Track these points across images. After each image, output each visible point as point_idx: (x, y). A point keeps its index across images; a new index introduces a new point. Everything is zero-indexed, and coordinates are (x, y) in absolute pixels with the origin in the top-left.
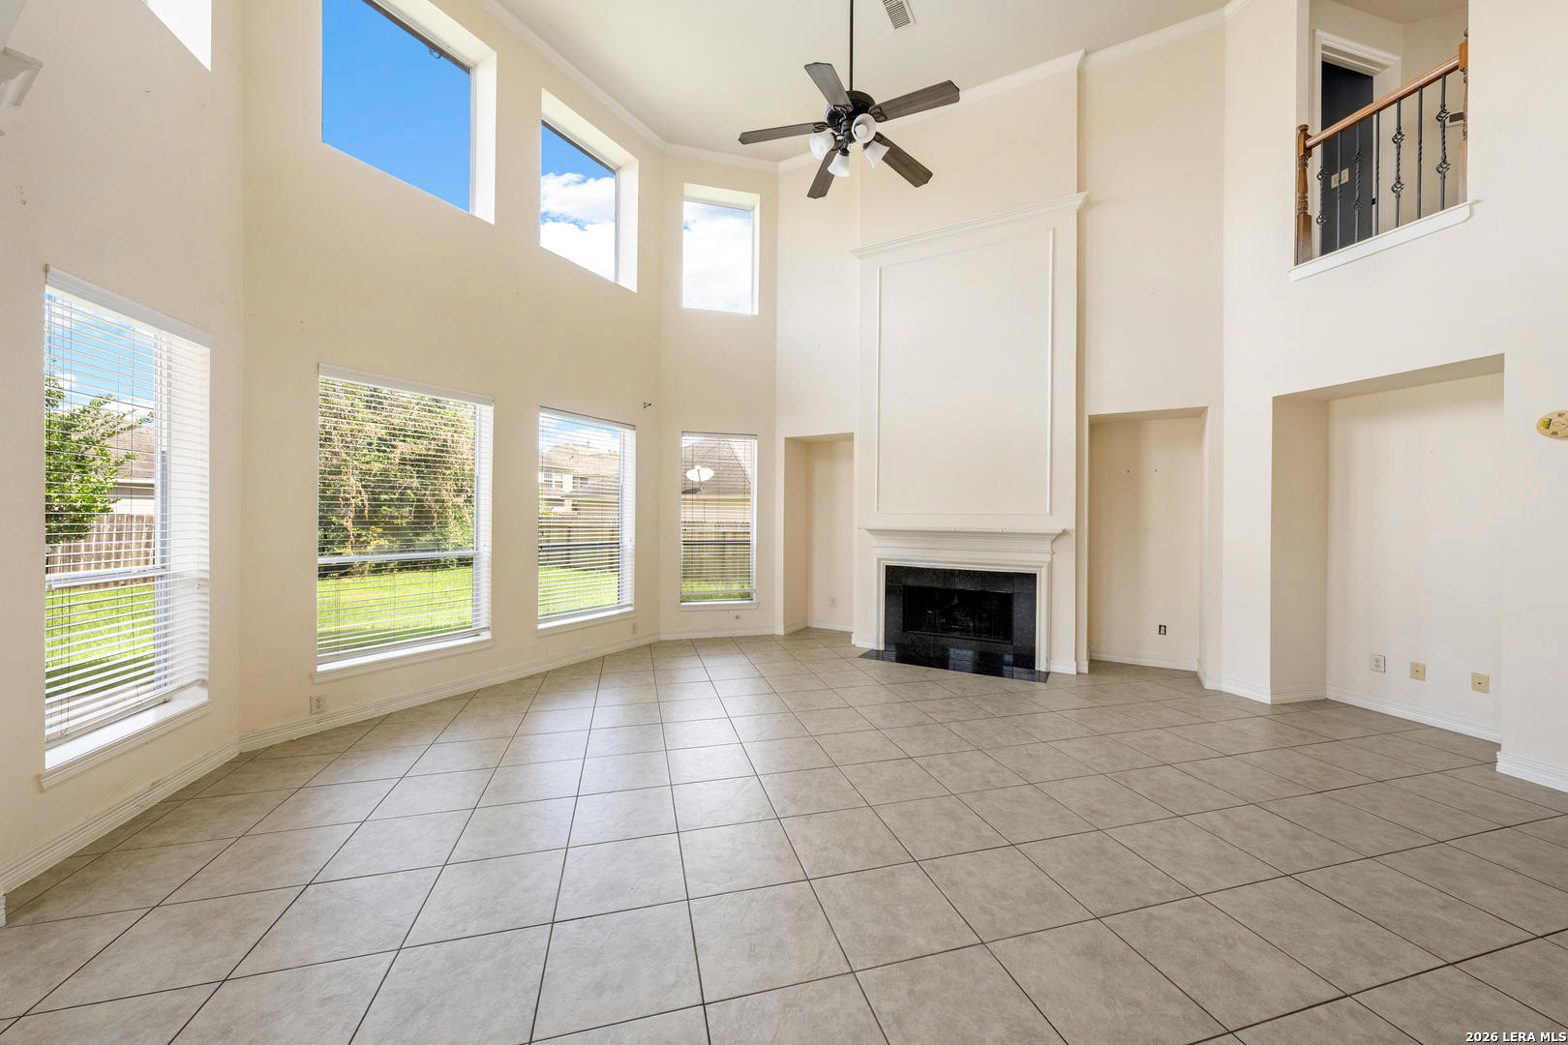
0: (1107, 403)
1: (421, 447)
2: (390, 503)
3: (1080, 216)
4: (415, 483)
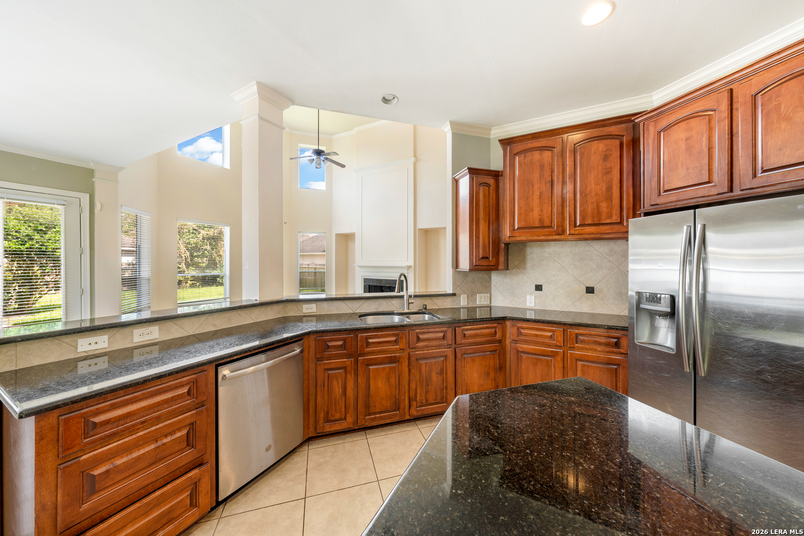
0: (423, 224)
1: (211, 233)
2: (198, 256)
3: (415, 164)
4: (208, 248)
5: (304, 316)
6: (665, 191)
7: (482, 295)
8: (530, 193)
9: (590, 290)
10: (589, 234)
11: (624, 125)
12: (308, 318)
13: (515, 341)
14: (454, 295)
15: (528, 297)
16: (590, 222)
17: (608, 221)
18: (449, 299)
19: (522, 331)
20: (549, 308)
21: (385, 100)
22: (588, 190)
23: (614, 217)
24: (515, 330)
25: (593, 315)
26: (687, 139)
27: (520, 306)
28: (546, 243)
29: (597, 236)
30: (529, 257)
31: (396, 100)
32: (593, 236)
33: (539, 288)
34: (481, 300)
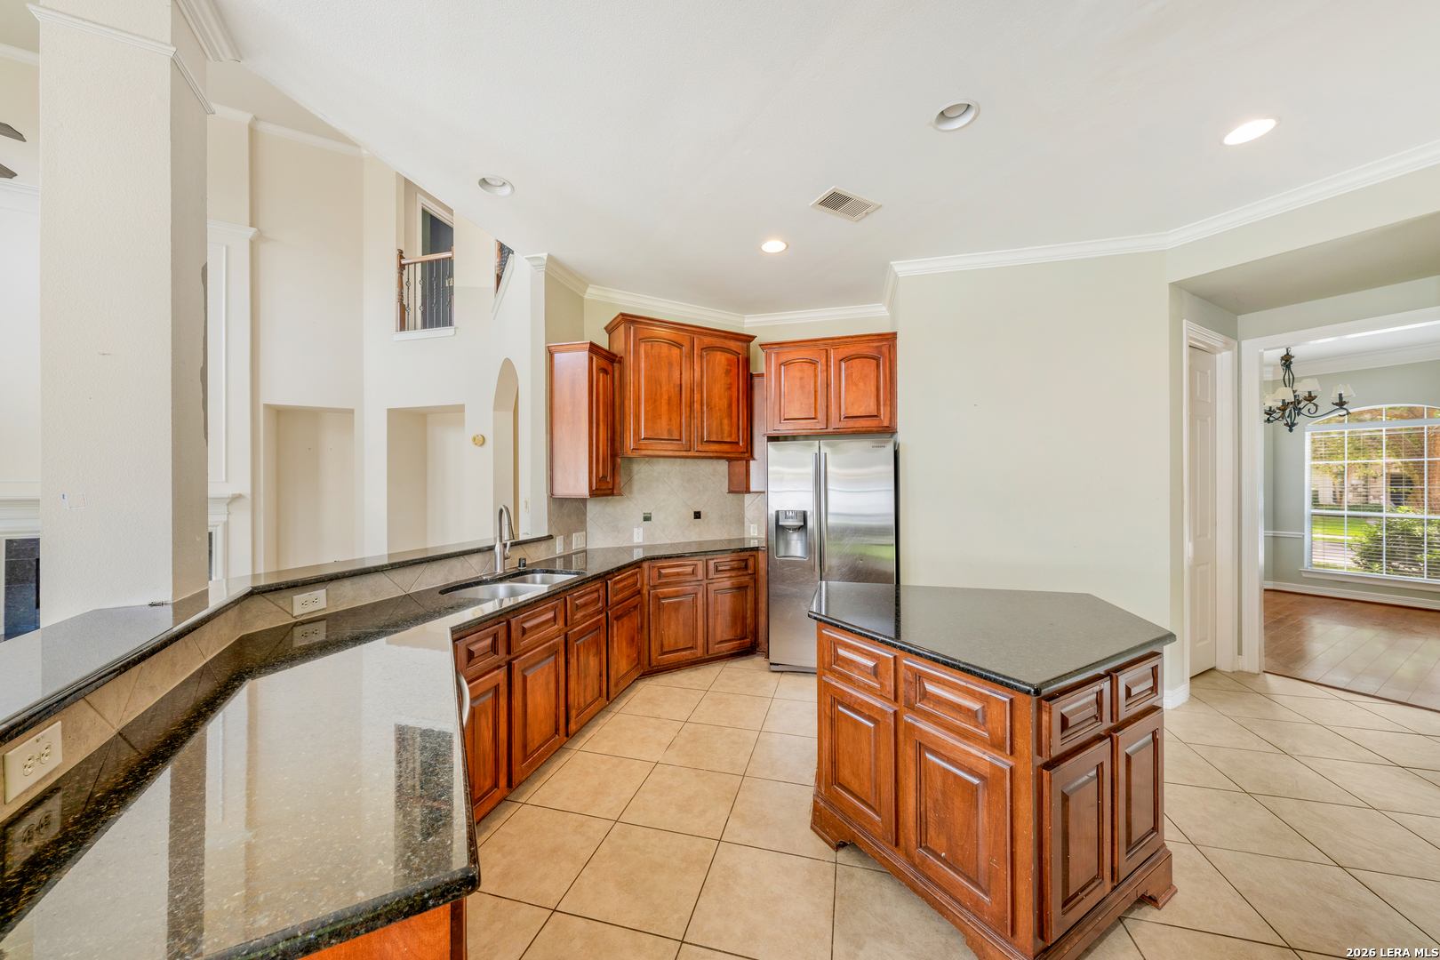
0: (283, 391)
3: (253, 244)
5: (295, 625)
6: (785, 420)
7: (578, 534)
8: (658, 395)
9: (697, 515)
10: (713, 452)
11: (740, 344)
12: (307, 626)
13: (655, 587)
14: (550, 537)
15: (636, 530)
16: (715, 439)
17: (729, 440)
18: (543, 545)
19: (663, 571)
20: (658, 542)
21: (484, 182)
22: (713, 403)
23: (733, 436)
24: (655, 573)
25: (700, 543)
26: (801, 378)
27: (625, 544)
28: (655, 459)
29: (719, 455)
30: (636, 477)
31: (507, 190)
32: (715, 454)
33: (647, 518)
34: (577, 542)
